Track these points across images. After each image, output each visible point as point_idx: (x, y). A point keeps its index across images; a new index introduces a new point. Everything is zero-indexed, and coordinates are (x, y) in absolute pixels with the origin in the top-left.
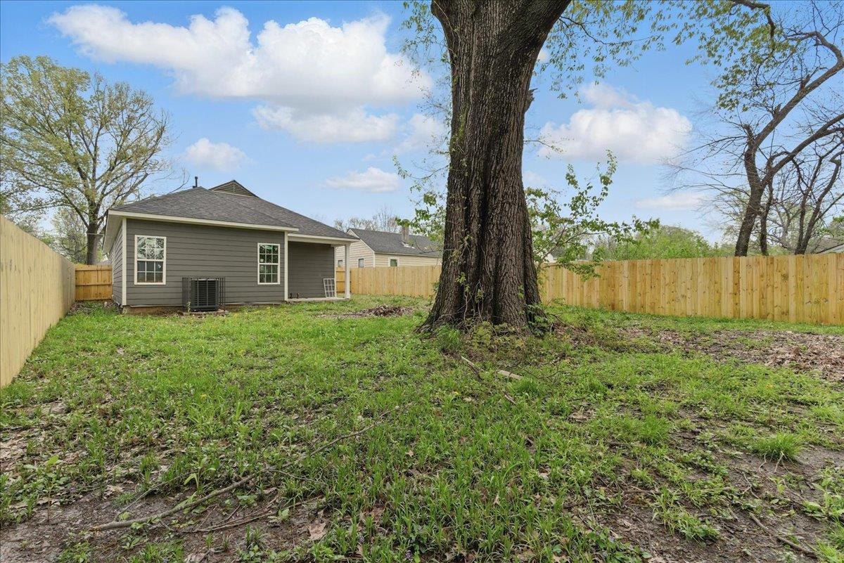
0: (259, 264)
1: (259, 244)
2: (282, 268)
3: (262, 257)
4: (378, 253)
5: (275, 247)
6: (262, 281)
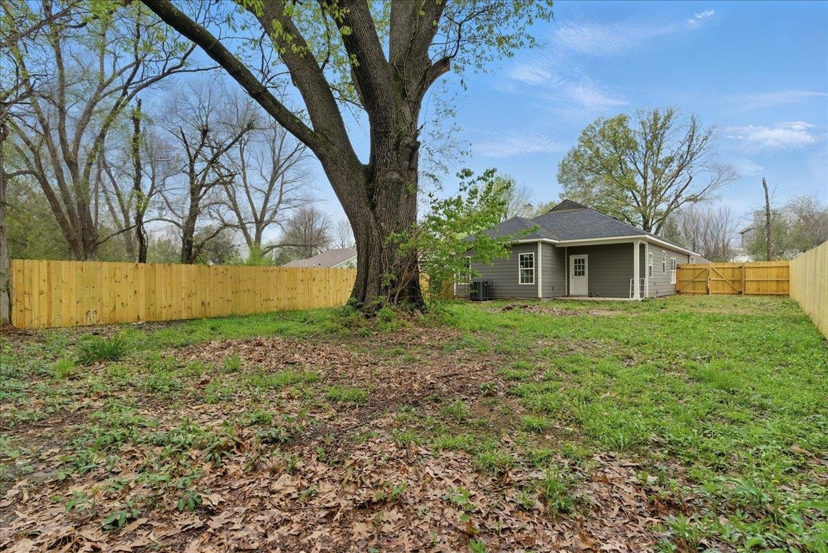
0: (520, 269)
1: (519, 254)
2: (537, 271)
3: (522, 264)
5: (530, 255)
6: (522, 281)
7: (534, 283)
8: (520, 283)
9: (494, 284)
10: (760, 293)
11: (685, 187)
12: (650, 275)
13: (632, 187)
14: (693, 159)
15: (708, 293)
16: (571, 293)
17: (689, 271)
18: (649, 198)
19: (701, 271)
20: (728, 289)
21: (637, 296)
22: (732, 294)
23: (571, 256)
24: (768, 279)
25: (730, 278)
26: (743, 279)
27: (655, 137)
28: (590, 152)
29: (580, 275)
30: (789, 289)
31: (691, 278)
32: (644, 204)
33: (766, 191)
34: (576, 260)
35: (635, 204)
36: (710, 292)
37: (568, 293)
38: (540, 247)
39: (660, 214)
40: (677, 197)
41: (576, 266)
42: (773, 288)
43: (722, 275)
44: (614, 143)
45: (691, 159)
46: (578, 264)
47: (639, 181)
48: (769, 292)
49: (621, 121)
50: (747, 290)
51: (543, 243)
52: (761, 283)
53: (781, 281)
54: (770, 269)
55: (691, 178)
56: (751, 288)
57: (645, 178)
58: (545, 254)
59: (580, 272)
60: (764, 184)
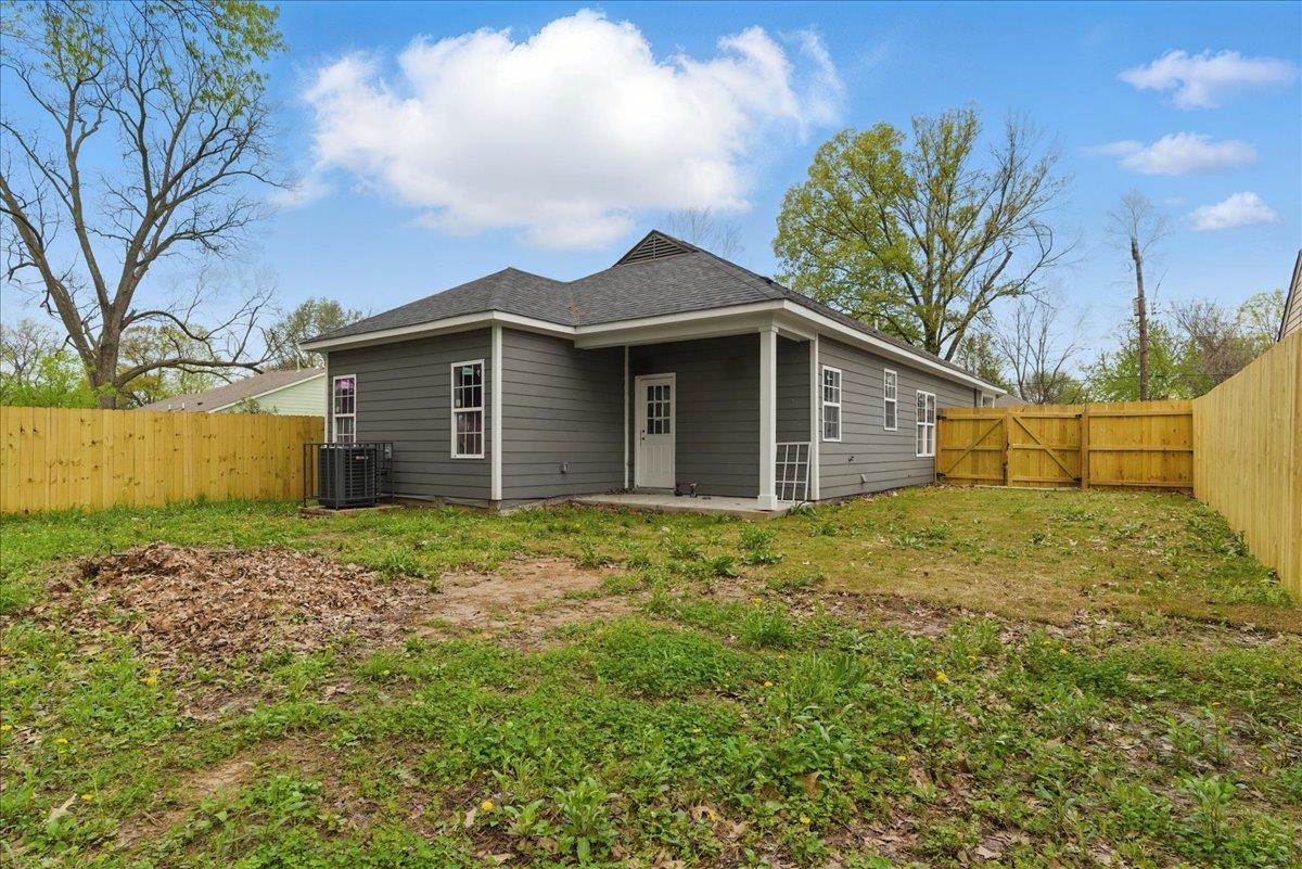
0: (453, 410)
1: (453, 365)
5: (477, 369)
7: (483, 455)
8: (454, 454)
10: (1125, 482)
11: (999, 271)
12: (831, 430)
13: (906, 268)
14: (1014, 220)
15: (1004, 482)
16: (639, 482)
17: (963, 425)
18: (936, 290)
19: (992, 424)
20: (1050, 472)
21: (769, 498)
22: (1061, 484)
23: (638, 379)
24: (1145, 447)
25: (1056, 444)
26: (1085, 447)
27: (945, 173)
28: (827, 195)
29: (659, 432)
30: (1191, 473)
31: (968, 443)
32: (928, 300)
33: (1138, 265)
34: (650, 389)
35: (911, 301)
36: (1011, 478)
37: (632, 481)
38: (498, 340)
39: (954, 319)
40: (985, 289)
41: (650, 408)
42: (1153, 469)
43: (1037, 436)
44: (872, 180)
45: (1010, 220)
46: (655, 402)
47: (920, 257)
48: (1145, 482)
49: (885, 136)
50: (1092, 476)
51: (510, 331)
52: (1126, 459)
53: (1174, 453)
54: (1146, 420)
55: (1010, 254)
56: (1101, 468)
57: (928, 252)
58: (516, 365)
59: (659, 423)
60: (1134, 252)
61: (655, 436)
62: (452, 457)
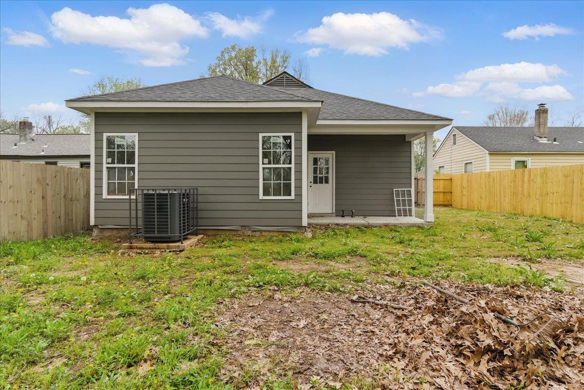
0: (261, 166)
1: (261, 135)
2: (299, 172)
3: (265, 155)
4: (493, 153)
5: (285, 138)
6: (266, 193)
7: (293, 197)
8: (261, 197)
9: (200, 199)
24: (438, 190)
29: (321, 182)
30: (451, 200)
34: (315, 159)
41: (315, 169)
42: (441, 199)
46: (319, 166)
48: (439, 203)
53: (447, 192)
54: (439, 181)
59: (321, 178)
61: (318, 185)
62: (260, 198)
